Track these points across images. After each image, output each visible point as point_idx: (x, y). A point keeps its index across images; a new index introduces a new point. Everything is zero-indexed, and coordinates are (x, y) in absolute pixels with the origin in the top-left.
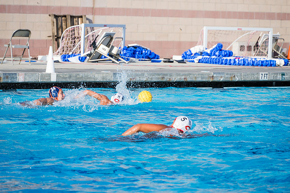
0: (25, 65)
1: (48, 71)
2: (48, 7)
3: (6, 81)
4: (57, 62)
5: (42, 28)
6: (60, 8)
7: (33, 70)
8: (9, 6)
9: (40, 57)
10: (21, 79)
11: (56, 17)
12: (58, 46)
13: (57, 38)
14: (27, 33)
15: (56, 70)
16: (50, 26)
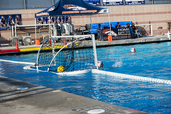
0: (161, 36)
1: (168, 37)
2: (166, 21)
3: (157, 40)
4: (170, 35)
5: (165, 26)
6: (169, 21)
7: (164, 37)
8: (156, 21)
9: (165, 34)
10: (161, 40)
11: (168, 23)
12: (170, 31)
13: (169, 29)
14: (162, 28)
15: (170, 37)
16: (167, 25)
